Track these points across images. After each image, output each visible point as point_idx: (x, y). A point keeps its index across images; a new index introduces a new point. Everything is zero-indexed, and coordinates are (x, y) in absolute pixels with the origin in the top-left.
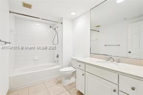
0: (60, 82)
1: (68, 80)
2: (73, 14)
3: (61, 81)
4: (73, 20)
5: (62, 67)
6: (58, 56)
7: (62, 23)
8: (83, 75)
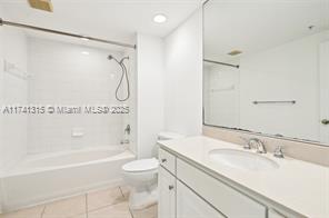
0: (124, 198)
1: (145, 193)
2: (160, 19)
3: (128, 194)
4: (165, 39)
5: (136, 159)
6: (128, 130)
7: (135, 47)
8: (171, 188)
